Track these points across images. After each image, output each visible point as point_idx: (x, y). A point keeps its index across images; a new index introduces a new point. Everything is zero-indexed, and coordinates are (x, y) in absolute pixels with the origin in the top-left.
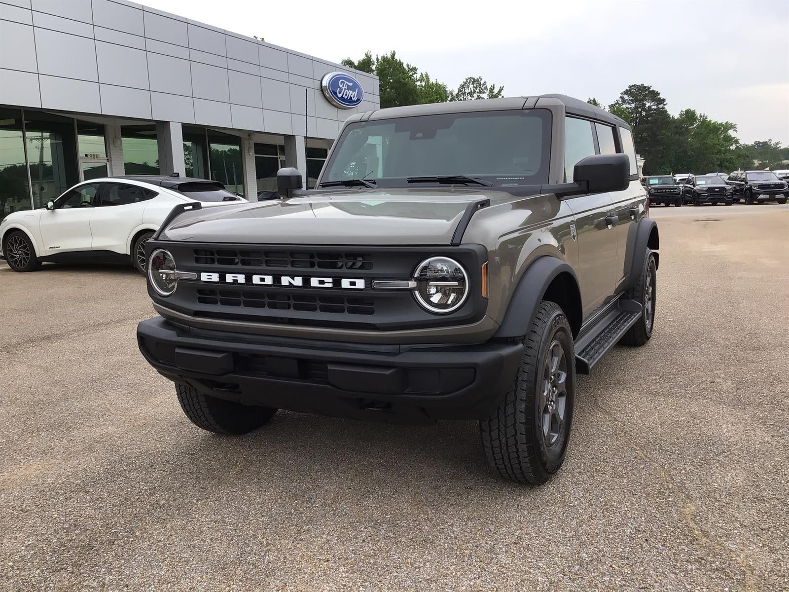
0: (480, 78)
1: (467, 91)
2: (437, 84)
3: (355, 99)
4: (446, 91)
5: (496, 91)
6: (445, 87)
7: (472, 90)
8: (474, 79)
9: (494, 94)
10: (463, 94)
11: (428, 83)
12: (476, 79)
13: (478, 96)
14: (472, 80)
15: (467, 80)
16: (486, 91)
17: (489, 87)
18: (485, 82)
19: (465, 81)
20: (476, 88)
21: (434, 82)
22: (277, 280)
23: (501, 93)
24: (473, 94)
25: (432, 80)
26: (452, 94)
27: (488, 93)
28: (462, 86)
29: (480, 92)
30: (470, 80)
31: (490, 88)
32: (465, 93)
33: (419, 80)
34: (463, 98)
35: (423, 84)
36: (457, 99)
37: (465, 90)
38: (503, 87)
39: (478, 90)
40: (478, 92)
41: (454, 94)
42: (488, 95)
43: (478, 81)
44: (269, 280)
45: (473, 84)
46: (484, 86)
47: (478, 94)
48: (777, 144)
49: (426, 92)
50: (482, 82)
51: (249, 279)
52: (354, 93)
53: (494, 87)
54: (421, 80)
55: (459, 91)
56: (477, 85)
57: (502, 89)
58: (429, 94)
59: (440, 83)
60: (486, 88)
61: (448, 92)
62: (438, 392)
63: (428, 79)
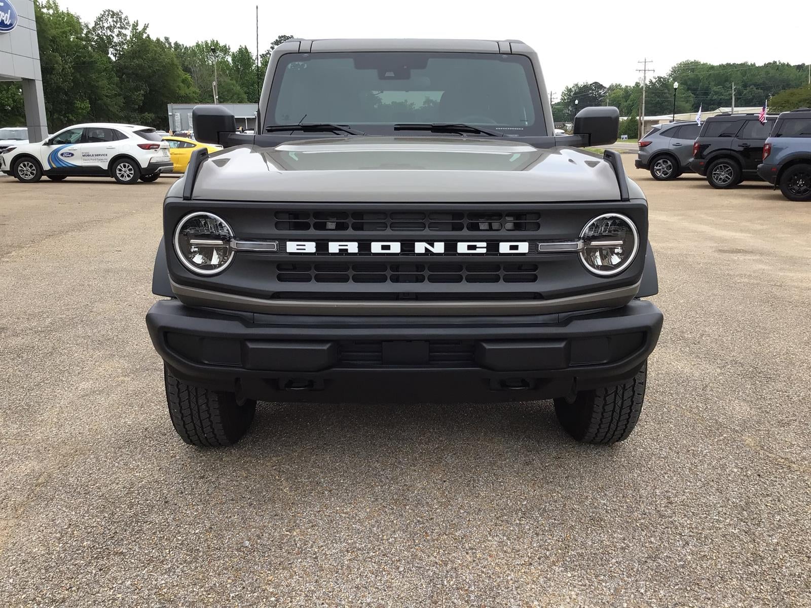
0: (120, 12)
1: (106, 25)
2: (68, 14)
3: (7, 22)
4: (80, 23)
5: (140, 28)
6: (78, 18)
7: (112, 24)
8: (112, 12)
9: (138, 31)
10: (101, 28)
11: (58, 12)
12: (115, 12)
13: (119, 32)
14: (111, 13)
15: (105, 12)
16: (128, 27)
17: (131, 23)
18: (127, 17)
19: (103, 13)
20: (116, 22)
21: (65, 11)
22: (408, 246)
23: (146, 31)
24: (113, 29)
25: (62, 8)
26: (87, 26)
27: (130, 29)
28: (100, 19)
29: (122, 28)
30: (109, 13)
31: (133, 25)
32: (104, 27)
33: (46, 7)
34: (101, 32)
35: (51, 12)
36: (94, 33)
37: (103, 23)
38: (148, 24)
39: (118, 25)
40: (118, 27)
41: (91, 27)
42: (131, 32)
43: (118, 14)
44: (396, 247)
45: (112, 17)
46: (126, 21)
47: (120, 30)
48: (412, 104)
49: (56, 21)
50: (123, 17)
51: (364, 246)
52: (6, 15)
53: (137, 24)
54: (49, 8)
55: (96, 24)
56: (117, 20)
57: (147, 27)
58: (59, 25)
59: (72, 12)
60: (127, 24)
61: (83, 24)
62: (605, 361)
63: (56, 6)
